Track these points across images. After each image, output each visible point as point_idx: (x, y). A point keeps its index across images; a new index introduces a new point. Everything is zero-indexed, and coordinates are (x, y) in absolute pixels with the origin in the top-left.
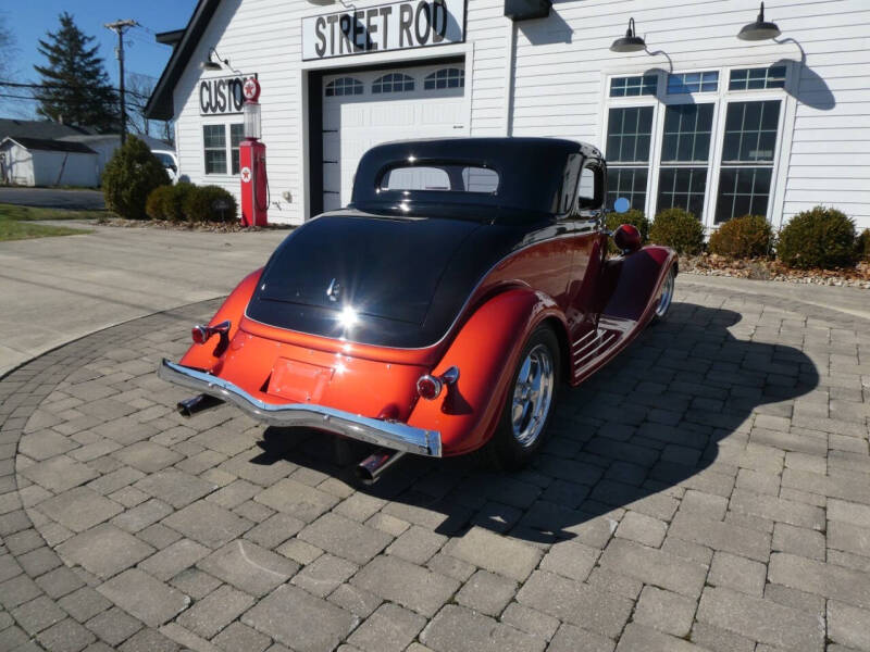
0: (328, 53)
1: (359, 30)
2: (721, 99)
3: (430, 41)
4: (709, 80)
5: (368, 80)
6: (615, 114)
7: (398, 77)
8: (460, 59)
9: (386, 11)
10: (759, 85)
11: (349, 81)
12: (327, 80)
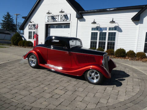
0: (49, 21)
1: (54, 18)
2: (107, 32)
3: (65, 21)
4: (106, 29)
5: (55, 26)
6: (92, 33)
7: (60, 26)
8: (69, 23)
9: (58, 16)
10: (113, 30)
11: (52, 26)
12: (49, 25)
